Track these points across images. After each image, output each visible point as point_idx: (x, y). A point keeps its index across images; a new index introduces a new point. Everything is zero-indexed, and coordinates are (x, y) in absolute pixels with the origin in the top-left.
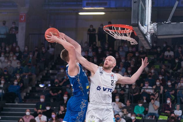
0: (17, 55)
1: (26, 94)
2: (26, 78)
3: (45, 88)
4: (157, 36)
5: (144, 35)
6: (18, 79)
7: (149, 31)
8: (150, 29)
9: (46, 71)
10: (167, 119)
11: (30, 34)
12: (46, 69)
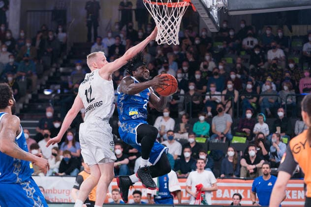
0: (8, 43)
1: (24, 105)
2: (23, 80)
3: (53, 95)
4: (227, 11)
5: (208, 10)
6: (10, 83)
7: (215, 4)
9: (54, 70)
10: (244, 142)
11: (27, 11)
12: (55, 65)
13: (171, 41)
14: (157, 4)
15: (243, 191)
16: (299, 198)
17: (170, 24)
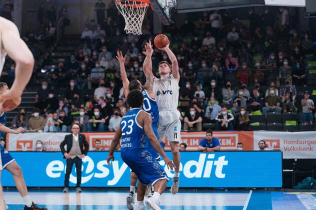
3: (48, 73)
4: (177, 10)
5: (163, 10)
7: (168, 5)
8: (169, 3)
9: (48, 54)
11: (27, 11)
13: (136, 32)
14: (125, 5)
15: (187, 140)
16: (227, 144)
17: (135, 19)
